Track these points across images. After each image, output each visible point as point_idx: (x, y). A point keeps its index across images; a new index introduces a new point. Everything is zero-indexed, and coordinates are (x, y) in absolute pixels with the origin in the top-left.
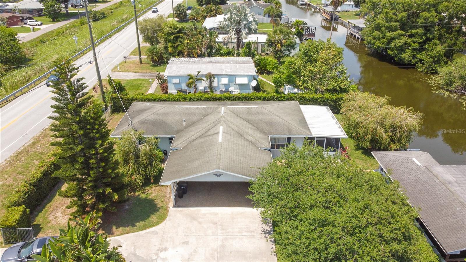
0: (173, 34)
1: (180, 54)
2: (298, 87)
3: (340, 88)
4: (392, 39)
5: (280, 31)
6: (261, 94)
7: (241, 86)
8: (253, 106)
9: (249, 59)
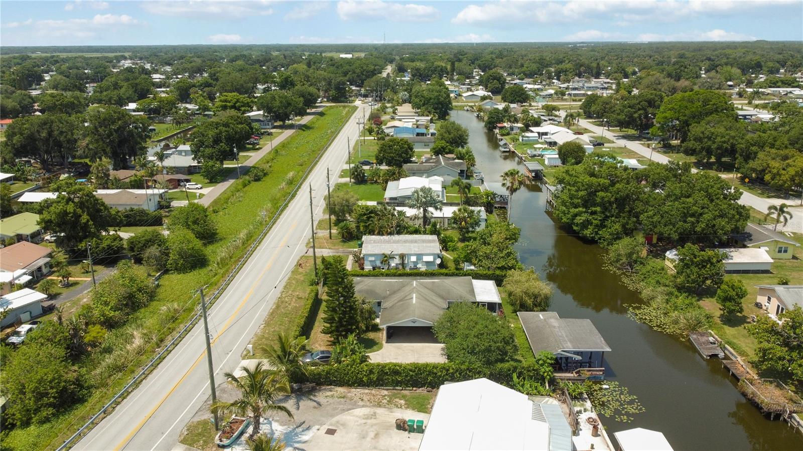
0: (365, 214)
1: (372, 233)
2: (475, 265)
3: (508, 266)
4: (576, 215)
5: (464, 210)
6: (444, 271)
7: (428, 263)
8: (436, 280)
9: (435, 237)
